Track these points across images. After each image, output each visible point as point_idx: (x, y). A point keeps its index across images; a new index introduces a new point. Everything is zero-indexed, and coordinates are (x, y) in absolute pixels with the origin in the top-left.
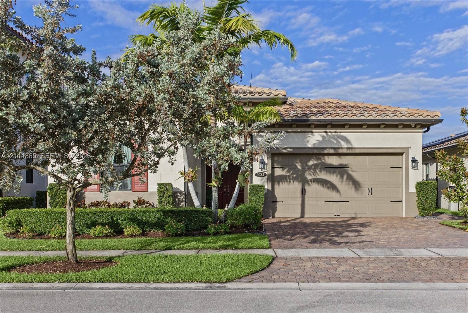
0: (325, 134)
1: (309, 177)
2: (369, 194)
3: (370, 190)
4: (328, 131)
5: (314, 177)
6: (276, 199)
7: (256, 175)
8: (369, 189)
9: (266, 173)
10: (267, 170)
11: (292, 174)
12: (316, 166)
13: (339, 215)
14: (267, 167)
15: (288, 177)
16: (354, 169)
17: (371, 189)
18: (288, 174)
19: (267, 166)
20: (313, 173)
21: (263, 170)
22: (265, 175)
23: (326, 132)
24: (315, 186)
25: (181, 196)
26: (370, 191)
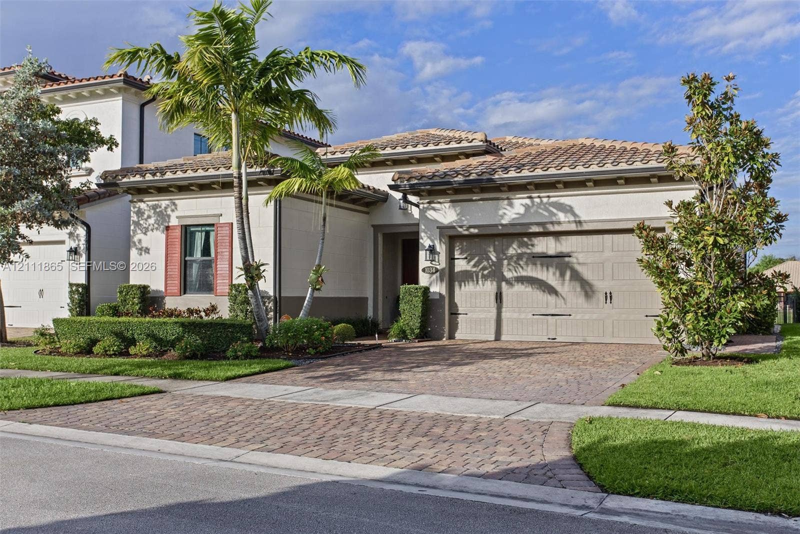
0: (528, 201)
1: (508, 275)
2: (606, 303)
3: (608, 295)
4: (533, 195)
5: (515, 275)
6: (458, 310)
7: (424, 270)
8: (606, 293)
9: (438, 267)
10: (439, 262)
11: (481, 270)
12: (520, 256)
13: (555, 339)
14: (439, 258)
15: (474, 274)
16: (581, 261)
17: (611, 293)
18: (474, 269)
19: (439, 256)
20: (514, 267)
21: (434, 263)
22: (437, 270)
23: (530, 198)
24: (518, 288)
25: (269, 303)
26: (609, 297)
